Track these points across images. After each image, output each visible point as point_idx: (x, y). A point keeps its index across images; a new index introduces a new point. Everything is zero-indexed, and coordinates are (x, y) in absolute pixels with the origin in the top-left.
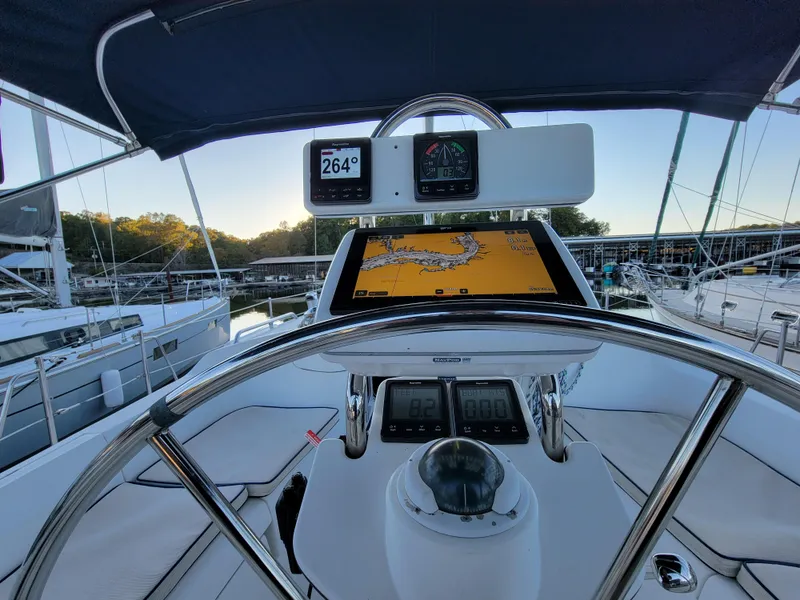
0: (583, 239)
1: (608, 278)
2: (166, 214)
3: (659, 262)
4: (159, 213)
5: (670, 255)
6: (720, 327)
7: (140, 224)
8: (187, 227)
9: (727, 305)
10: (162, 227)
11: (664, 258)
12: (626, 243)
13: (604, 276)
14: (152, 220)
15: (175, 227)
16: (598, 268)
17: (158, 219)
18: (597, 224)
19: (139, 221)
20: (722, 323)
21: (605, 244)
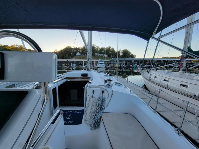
0: (130, 59)
1: (135, 68)
2: (20, 45)
3: (146, 65)
4: (18, 45)
5: (148, 63)
6: (153, 82)
7: (11, 48)
8: (27, 49)
9: (156, 77)
10: (19, 49)
11: (147, 64)
12: (139, 60)
13: (134, 67)
14: (16, 47)
15: (23, 49)
16: (133, 66)
17: (17, 47)
18: (133, 55)
19: (11, 47)
20: (154, 81)
21: (135, 60)
